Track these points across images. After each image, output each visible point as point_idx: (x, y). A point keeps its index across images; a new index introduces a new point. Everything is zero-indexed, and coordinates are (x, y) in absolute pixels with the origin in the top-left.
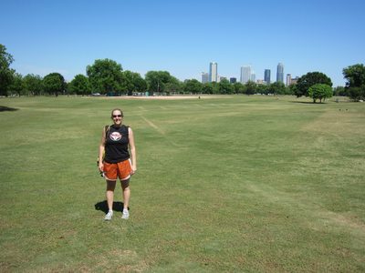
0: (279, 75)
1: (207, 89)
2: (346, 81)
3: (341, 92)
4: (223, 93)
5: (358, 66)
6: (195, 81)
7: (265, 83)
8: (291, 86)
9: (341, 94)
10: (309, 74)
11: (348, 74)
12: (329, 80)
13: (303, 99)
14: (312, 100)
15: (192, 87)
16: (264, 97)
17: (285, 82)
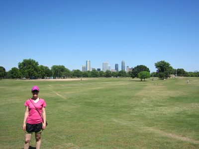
0: (123, 67)
1: (85, 75)
2: (157, 69)
3: (155, 75)
4: (94, 77)
5: (162, 62)
6: (78, 71)
7: (115, 71)
8: (129, 72)
9: (155, 76)
10: (138, 66)
11: (157, 66)
12: (148, 69)
13: (136, 79)
14: (140, 80)
15: (77, 74)
16: (115, 78)
17: (126, 70)
